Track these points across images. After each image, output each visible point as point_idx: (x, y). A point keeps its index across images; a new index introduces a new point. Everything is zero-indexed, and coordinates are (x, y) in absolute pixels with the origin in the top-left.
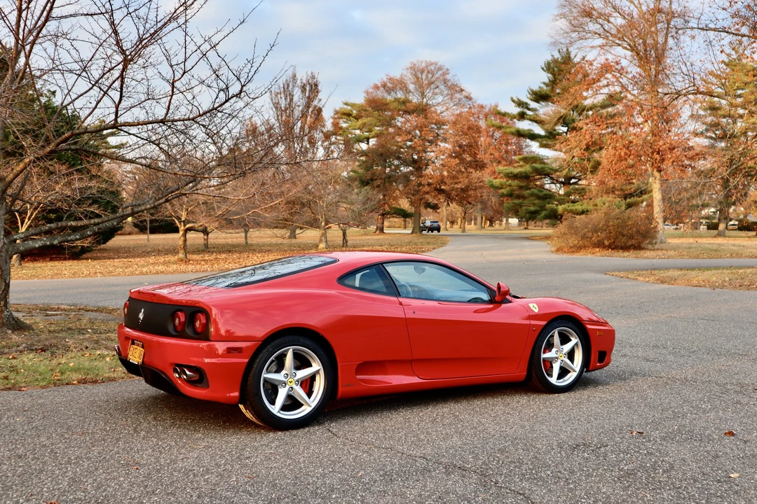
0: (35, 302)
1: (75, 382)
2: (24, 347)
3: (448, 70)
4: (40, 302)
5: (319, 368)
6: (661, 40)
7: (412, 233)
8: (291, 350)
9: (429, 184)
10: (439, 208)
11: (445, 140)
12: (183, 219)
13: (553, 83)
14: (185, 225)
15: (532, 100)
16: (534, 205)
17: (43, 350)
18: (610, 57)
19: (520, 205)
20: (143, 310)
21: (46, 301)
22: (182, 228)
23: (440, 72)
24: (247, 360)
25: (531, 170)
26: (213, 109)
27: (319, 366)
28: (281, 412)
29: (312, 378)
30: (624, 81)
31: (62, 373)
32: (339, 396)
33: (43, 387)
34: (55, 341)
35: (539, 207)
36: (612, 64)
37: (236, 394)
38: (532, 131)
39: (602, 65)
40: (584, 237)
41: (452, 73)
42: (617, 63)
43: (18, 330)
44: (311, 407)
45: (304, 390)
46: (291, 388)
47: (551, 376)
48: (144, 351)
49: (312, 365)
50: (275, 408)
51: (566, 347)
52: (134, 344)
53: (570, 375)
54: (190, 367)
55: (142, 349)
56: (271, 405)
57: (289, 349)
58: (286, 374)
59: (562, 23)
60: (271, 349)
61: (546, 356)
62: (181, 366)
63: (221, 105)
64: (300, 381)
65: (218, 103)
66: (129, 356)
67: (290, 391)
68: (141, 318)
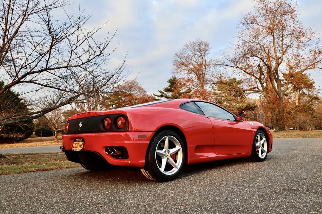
1: (35, 170)
2: (3, 163)
5: (180, 148)
6: (204, 72)
8: (168, 137)
12: (56, 128)
13: (171, 86)
14: (57, 130)
15: (165, 91)
17: (13, 164)
18: (189, 76)
20: (81, 122)
22: (56, 131)
23: (136, 84)
24: (149, 142)
26: (88, 61)
27: (180, 147)
29: (176, 153)
30: (194, 84)
32: (188, 163)
34: (17, 161)
37: (144, 161)
41: (139, 84)
42: (191, 79)
43: (0, 158)
44: (177, 168)
45: (173, 159)
46: (168, 158)
47: (259, 154)
48: (83, 143)
49: (176, 146)
50: (162, 169)
51: (262, 142)
52: (76, 141)
53: (263, 154)
54: (115, 147)
55: (82, 143)
56: (160, 167)
57: (167, 137)
58: (165, 151)
59: (175, 67)
60: (159, 137)
61: (257, 145)
62: (110, 147)
63: (91, 60)
64: (171, 155)
65: (90, 59)
66: (73, 148)
67: (167, 160)
68: (80, 127)
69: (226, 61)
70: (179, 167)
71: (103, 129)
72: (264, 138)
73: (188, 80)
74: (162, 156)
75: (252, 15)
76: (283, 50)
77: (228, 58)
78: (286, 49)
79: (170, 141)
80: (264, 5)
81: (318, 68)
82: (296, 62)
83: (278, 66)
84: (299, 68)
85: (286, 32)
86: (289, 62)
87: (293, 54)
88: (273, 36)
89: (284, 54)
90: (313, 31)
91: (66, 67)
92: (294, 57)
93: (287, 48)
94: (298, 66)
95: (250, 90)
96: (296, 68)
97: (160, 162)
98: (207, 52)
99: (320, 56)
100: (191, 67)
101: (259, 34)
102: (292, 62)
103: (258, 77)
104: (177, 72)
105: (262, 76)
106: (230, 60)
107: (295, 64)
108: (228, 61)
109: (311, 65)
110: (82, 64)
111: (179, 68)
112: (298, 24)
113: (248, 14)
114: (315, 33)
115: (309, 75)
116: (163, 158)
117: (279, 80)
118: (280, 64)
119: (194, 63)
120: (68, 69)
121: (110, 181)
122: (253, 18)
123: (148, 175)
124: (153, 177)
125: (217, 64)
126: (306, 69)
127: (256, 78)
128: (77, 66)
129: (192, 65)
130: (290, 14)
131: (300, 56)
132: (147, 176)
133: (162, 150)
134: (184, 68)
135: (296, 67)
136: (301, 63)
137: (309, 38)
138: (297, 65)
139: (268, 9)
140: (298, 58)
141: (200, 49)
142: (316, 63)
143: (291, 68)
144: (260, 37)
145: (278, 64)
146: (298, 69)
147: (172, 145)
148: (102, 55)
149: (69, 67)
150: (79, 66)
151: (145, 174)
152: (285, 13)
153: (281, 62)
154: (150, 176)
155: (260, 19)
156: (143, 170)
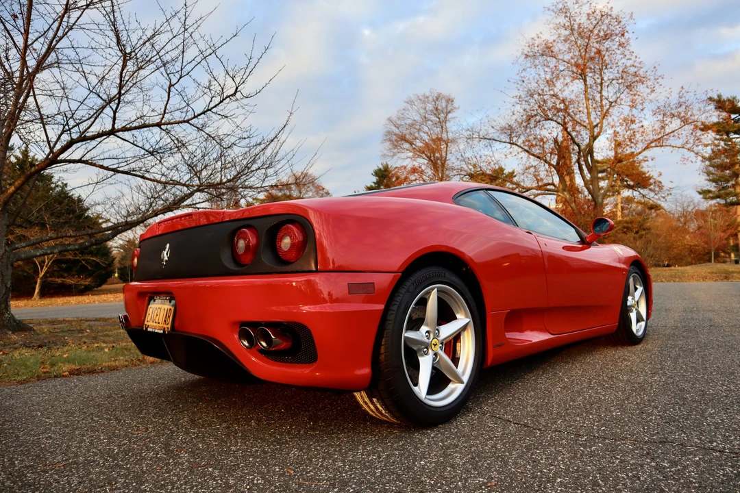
0: (46, 317)
1: (67, 373)
2: (21, 345)
3: (315, 177)
4: (49, 317)
5: (468, 320)
6: (444, 154)
8: (436, 289)
13: (378, 182)
17: (40, 346)
18: (415, 163)
20: (168, 245)
21: (55, 317)
23: (310, 179)
24: (381, 307)
26: (208, 110)
27: (467, 317)
28: (428, 397)
29: (457, 337)
31: (53, 365)
32: (489, 363)
33: (20, 383)
34: (54, 339)
36: (417, 168)
39: (411, 168)
43: (19, 331)
44: (463, 383)
45: (449, 357)
46: (436, 354)
47: (632, 325)
48: (173, 309)
49: (458, 316)
50: (421, 390)
51: (637, 295)
52: (154, 302)
53: (640, 324)
54: (272, 325)
55: (170, 306)
56: (416, 384)
57: (433, 289)
58: (427, 332)
59: (388, 144)
60: (412, 288)
62: (254, 325)
63: (215, 106)
64: (444, 342)
65: (212, 105)
66: (146, 323)
67: (434, 360)
68: (166, 258)
69: (491, 130)
70: (466, 378)
71: (232, 267)
72: (641, 286)
73: (414, 170)
74: (420, 350)
75: (543, 39)
76: (602, 110)
77: (494, 124)
78: (609, 109)
79: (440, 300)
80: (567, 19)
81: (670, 146)
82: (629, 132)
83: (593, 142)
84: (633, 145)
85: (608, 75)
86: (616, 133)
87: (622, 117)
88: (585, 81)
89: (604, 118)
90: (659, 73)
91: (159, 125)
92: (625, 124)
93: (610, 106)
94: (632, 142)
95: (539, 188)
96: (628, 145)
97: (415, 367)
98: (450, 116)
99: (673, 121)
100: (419, 144)
101: (558, 78)
102: (621, 133)
103: (554, 162)
104: (392, 154)
106: (498, 128)
107: (626, 137)
108: (494, 131)
109: (656, 140)
110: (195, 117)
111: (395, 146)
112: (633, 58)
113: (535, 36)
114: (663, 78)
115: (652, 160)
116: (422, 355)
118: (597, 136)
119: (426, 137)
120: (161, 129)
121: (259, 421)
122: (546, 44)
123: (377, 409)
124: (394, 416)
125: (474, 137)
126: (647, 148)
127: (550, 165)
128: (181, 122)
129: (422, 140)
130: (617, 40)
131: (637, 121)
132: (373, 412)
133: (418, 329)
134: (406, 145)
135: (629, 143)
136: (638, 136)
137: (652, 87)
138: (630, 140)
139: (576, 27)
140: (633, 126)
141: (437, 109)
142: (665, 137)
143: (618, 145)
144: (559, 85)
145: (594, 138)
146: (631, 147)
147: (446, 315)
148: (238, 94)
149: (164, 124)
150: (188, 121)
151: (366, 404)
152: (607, 37)
153: (599, 134)
154: (383, 412)
155: (560, 47)
156: (363, 393)
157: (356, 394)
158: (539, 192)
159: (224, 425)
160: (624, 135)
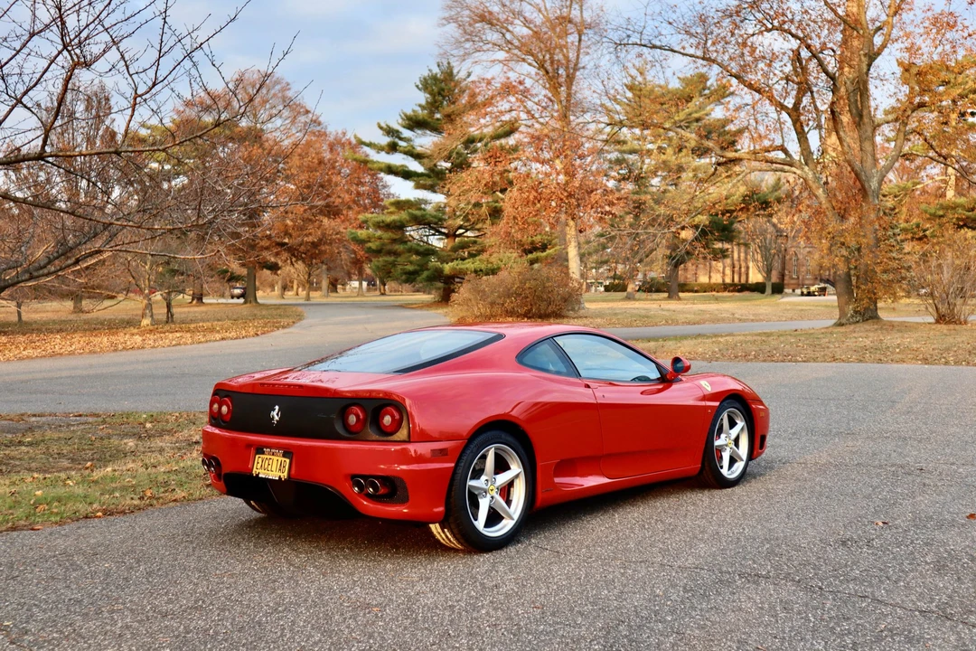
3: (288, 85)
5: (520, 470)
6: (572, 55)
7: (245, 303)
8: (493, 449)
9: (269, 237)
10: (279, 268)
11: (288, 178)
13: (433, 106)
15: (404, 127)
16: (411, 263)
18: (511, 75)
19: (394, 264)
20: (277, 407)
23: (278, 87)
24: (453, 465)
25: (408, 218)
27: (519, 468)
28: (485, 529)
29: (511, 484)
30: (530, 104)
32: (539, 504)
35: (418, 265)
36: (514, 83)
37: (441, 509)
38: (406, 167)
39: (502, 84)
40: (492, 304)
41: (294, 88)
42: (521, 83)
44: (513, 519)
45: (503, 499)
46: (492, 497)
47: (722, 467)
48: (288, 461)
49: (512, 467)
50: (480, 523)
51: (734, 432)
52: (263, 453)
53: (736, 465)
54: (377, 477)
55: (284, 459)
56: (476, 520)
57: (491, 448)
58: (486, 480)
59: (452, 29)
60: (475, 450)
61: (717, 443)
64: (500, 488)
66: (255, 469)
67: (491, 501)
68: (277, 418)
69: (666, 29)
70: (516, 516)
71: (343, 433)
72: (742, 421)
73: (508, 89)
74: (480, 494)
79: (497, 456)
82: (940, 49)
83: (869, 66)
89: (895, 13)
92: (934, 31)
95: (755, 156)
97: (476, 505)
100: (520, 30)
102: (925, 50)
103: (790, 103)
104: (462, 53)
105: (806, 100)
108: (673, 31)
111: (470, 35)
116: (481, 498)
117: (866, 120)
118: (878, 54)
119: (538, 19)
121: (351, 549)
123: (447, 537)
124: (459, 542)
125: (630, 42)
127: (780, 106)
129: (527, 23)
132: (444, 540)
133: (479, 478)
134: (493, 36)
145: (871, 58)
147: (501, 466)
151: (439, 534)
153: (884, 46)
154: (452, 539)
156: (437, 525)
157: (431, 525)
158: (757, 164)
159: (324, 552)
160: (931, 54)
